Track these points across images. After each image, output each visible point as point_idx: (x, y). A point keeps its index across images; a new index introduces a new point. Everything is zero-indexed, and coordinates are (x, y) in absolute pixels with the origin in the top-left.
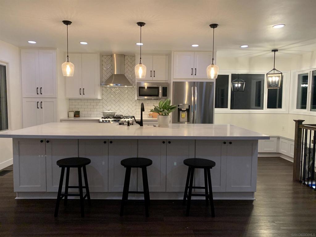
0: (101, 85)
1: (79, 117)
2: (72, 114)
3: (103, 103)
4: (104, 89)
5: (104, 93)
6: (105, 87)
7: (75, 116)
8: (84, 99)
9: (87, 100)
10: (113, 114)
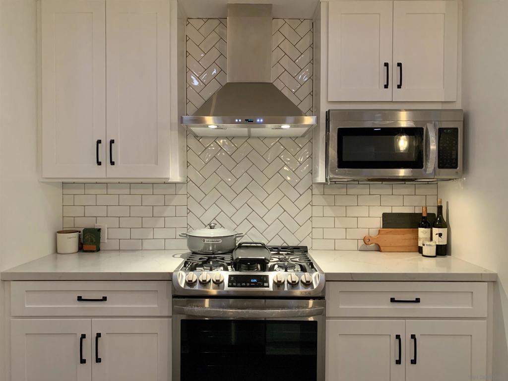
0: (181, 121)
1: (98, 250)
2: (70, 242)
3: (189, 196)
4: (192, 142)
5: (192, 157)
7: (82, 248)
9: (130, 184)
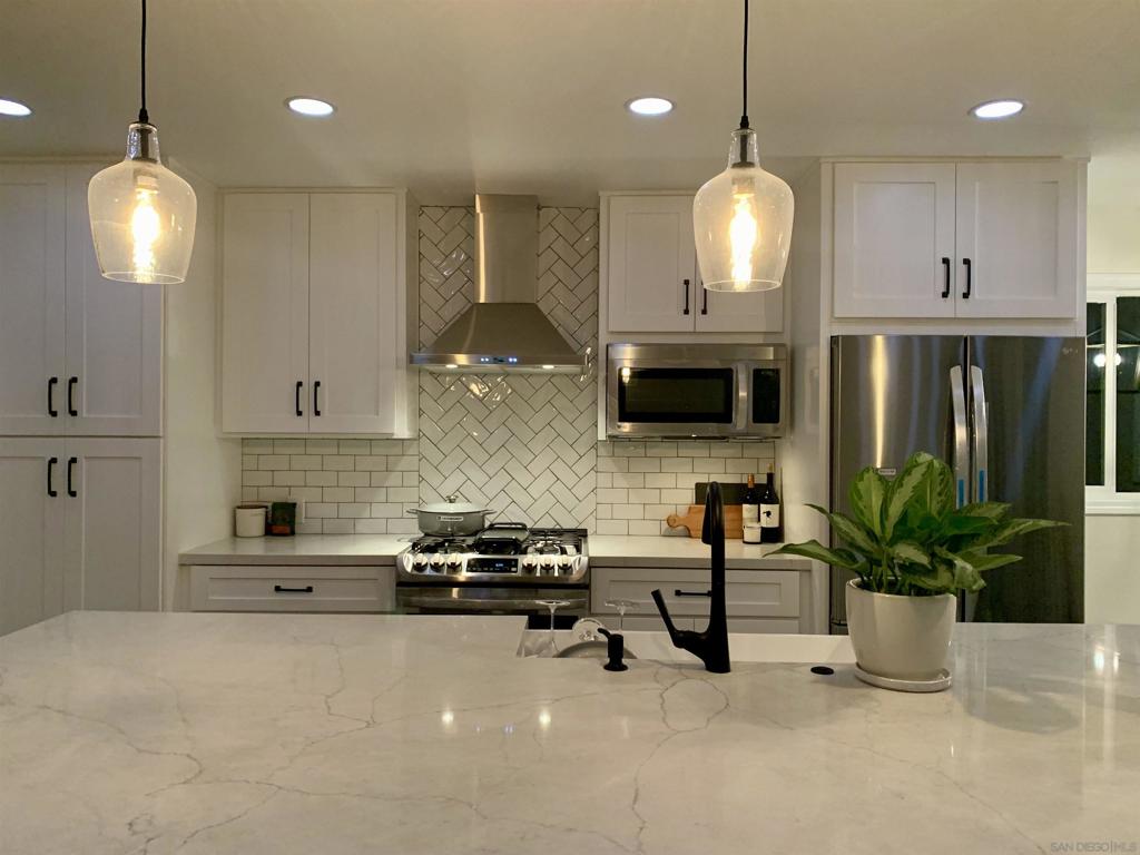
0: (411, 360)
1: (292, 533)
2: (254, 521)
3: (421, 457)
4: (427, 382)
5: (427, 403)
6: (432, 373)
7: (270, 530)
8: (322, 441)
9: (339, 441)
10: (473, 523)
